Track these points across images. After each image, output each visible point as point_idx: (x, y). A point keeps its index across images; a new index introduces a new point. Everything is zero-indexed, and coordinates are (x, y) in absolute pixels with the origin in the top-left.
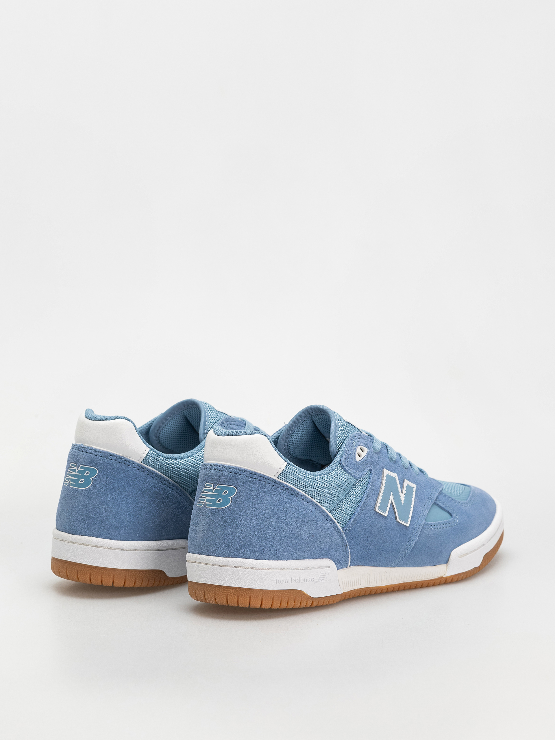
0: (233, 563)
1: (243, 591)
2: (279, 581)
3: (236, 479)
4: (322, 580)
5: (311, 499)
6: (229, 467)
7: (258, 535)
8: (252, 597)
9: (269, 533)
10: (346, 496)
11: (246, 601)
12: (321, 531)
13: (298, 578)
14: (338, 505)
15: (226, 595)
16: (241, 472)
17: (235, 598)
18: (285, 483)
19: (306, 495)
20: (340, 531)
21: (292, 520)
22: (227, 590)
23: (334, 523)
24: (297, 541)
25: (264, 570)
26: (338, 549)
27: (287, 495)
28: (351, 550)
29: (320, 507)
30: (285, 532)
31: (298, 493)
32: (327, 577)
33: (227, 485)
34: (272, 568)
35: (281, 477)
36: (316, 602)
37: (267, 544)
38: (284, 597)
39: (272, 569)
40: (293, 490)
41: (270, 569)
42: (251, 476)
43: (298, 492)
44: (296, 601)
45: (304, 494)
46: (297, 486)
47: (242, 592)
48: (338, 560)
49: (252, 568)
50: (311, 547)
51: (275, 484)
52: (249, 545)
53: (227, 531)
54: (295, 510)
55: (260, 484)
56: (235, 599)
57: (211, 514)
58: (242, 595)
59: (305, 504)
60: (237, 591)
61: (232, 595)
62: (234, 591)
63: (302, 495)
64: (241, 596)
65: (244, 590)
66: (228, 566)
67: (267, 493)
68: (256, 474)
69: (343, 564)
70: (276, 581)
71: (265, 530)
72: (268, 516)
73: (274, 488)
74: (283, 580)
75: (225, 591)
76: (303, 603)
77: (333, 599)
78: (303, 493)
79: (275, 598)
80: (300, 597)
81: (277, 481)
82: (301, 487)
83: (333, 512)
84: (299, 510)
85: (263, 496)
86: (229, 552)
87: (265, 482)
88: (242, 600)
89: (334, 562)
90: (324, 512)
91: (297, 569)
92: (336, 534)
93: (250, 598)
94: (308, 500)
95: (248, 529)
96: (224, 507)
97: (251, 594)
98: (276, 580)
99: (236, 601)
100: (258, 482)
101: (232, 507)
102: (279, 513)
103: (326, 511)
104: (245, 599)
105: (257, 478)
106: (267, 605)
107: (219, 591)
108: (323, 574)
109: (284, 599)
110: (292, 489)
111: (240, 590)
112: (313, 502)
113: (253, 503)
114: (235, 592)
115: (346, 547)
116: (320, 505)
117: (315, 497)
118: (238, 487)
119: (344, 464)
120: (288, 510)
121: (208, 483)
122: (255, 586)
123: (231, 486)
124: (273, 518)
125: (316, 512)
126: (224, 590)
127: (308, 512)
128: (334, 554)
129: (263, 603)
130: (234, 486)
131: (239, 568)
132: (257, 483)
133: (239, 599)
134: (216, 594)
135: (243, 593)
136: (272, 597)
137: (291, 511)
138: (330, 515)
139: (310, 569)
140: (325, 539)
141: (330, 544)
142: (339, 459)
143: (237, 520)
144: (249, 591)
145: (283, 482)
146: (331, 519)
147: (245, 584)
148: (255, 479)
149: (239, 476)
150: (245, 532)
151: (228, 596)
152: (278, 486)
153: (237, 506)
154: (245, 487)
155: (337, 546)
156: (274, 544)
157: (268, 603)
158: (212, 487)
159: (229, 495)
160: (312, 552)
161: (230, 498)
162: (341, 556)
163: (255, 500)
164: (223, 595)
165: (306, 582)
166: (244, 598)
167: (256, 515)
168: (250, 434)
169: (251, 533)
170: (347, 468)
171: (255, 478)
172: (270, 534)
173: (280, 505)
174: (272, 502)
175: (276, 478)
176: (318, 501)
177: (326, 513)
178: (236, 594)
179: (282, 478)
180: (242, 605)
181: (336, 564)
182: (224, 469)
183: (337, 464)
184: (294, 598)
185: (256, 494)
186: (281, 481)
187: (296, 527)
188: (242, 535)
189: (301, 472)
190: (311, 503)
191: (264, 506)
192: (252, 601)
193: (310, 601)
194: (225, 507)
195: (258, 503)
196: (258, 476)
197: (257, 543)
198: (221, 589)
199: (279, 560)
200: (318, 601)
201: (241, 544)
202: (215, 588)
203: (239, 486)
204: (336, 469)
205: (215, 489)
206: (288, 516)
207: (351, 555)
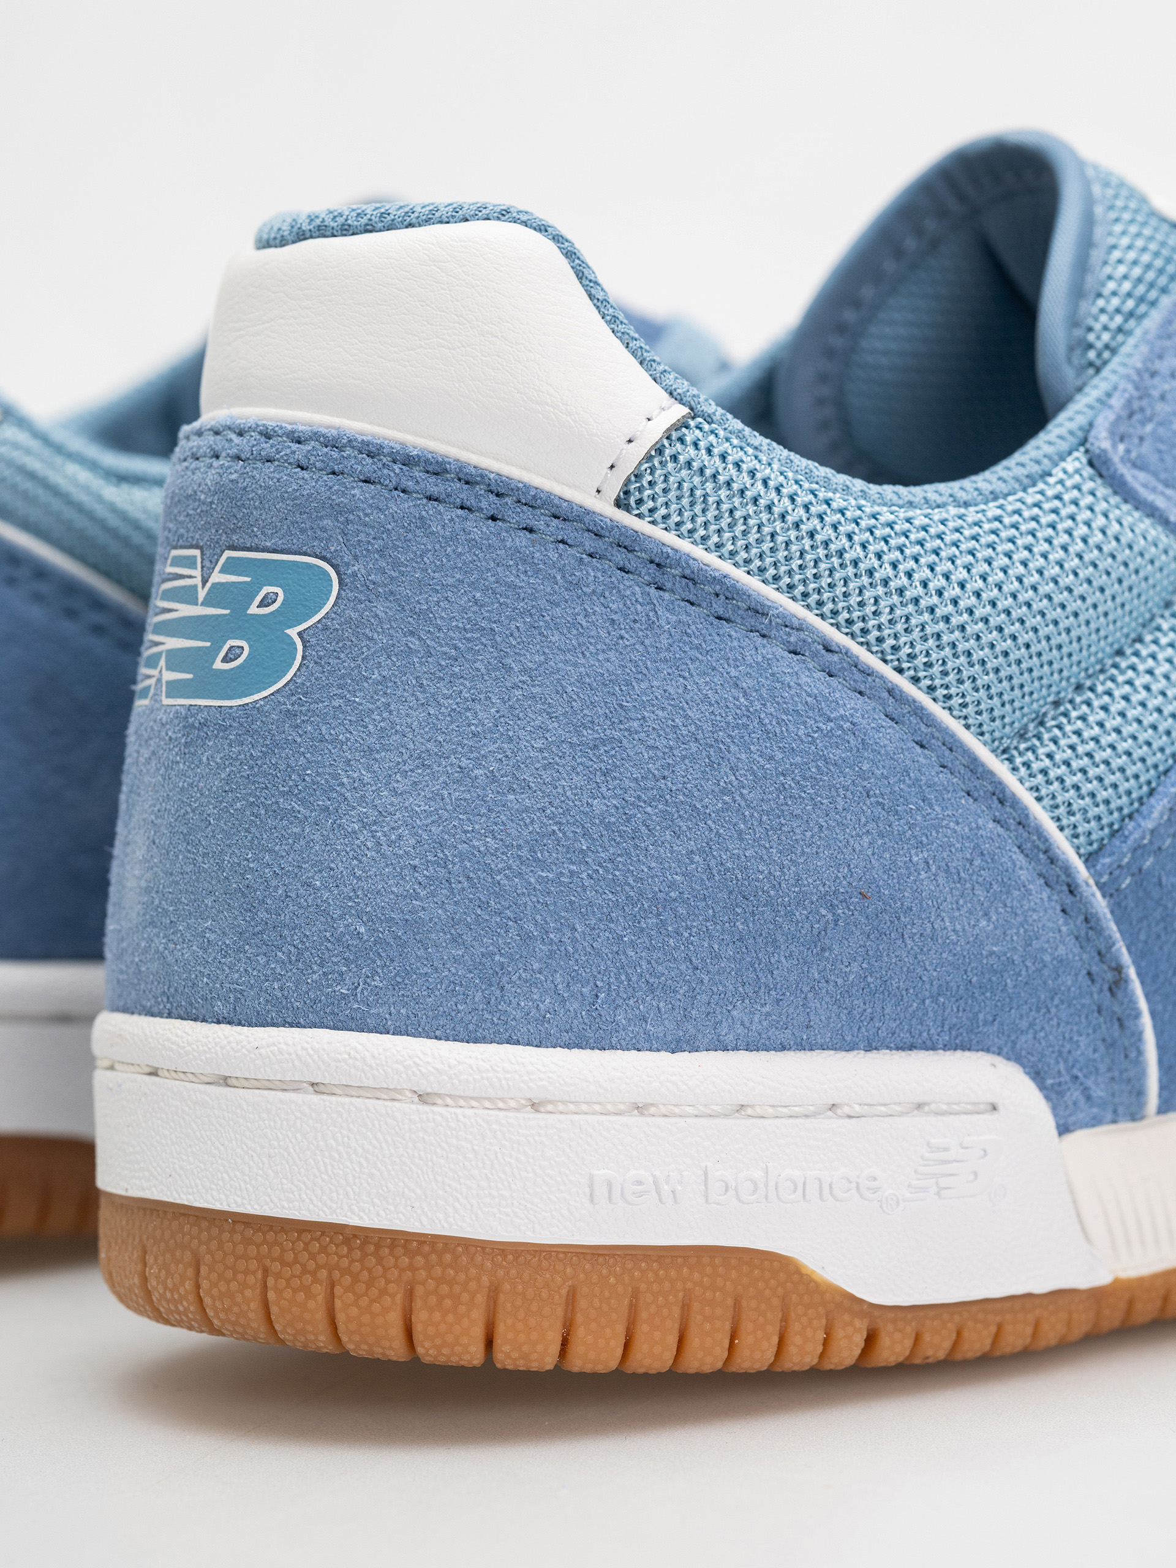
0: (297, 1063)
1: (361, 1248)
2: (610, 1185)
3: (337, 511)
4: (938, 1194)
5: (861, 653)
6: (293, 432)
7: (468, 878)
8: (419, 1290)
9: (542, 864)
10: (1120, 653)
11: (379, 1320)
12: (922, 866)
13: (758, 1174)
14: (1057, 704)
15: (260, 1275)
16: (368, 466)
17: (310, 1296)
18: (670, 538)
19: (825, 628)
20: (1067, 870)
21: (709, 786)
22: (265, 1241)
23: (1024, 821)
24: (745, 922)
25: (501, 1114)
26: (1054, 993)
27: (684, 618)
28: (1160, 1007)
29: (919, 712)
30: (660, 860)
31: (758, 610)
32: (976, 1174)
33: (282, 552)
34: (564, 1102)
35: (640, 502)
36: (898, 1336)
37: (526, 938)
38: (649, 1297)
39: (561, 1107)
40: (728, 592)
41: (550, 1107)
42: (434, 490)
43: (763, 605)
44: (747, 1327)
45: (811, 618)
46: (758, 563)
47: (357, 1254)
48: (1062, 1066)
49: (423, 1098)
50: (855, 967)
51: (599, 545)
52: (404, 945)
53: (270, 851)
54: (737, 717)
55: (494, 541)
56: (311, 1304)
57: (187, 745)
58: (356, 1279)
59: (812, 681)
60: (323, 1249)
61: (293, 1276)
62: (306, 1249)
63: (789, 624)
64: (348, 1280)
65: (366, 1241)
66: (269, 1086)
67: (542, 603)
68: (469, 478)
69: (1098, 1093)
70: (591, 1186)
71: (519, 847)
72: (541, 750)
73: (592, 573)
74: (640, 1183)
75: (252, 1250)
76: (798, 1340)
77: (1031, 1317)
78: (796, 609)
79: (582, 1303)
80: (776, 1302)
81: (616, 526)
82: (783, 569)
83: (1022, 746)
84: (761, 722)
85: (511, 619)
86: (281, 989)
87: (531, 530)
88: (354, 1311)
89: (1037, 1076)
90: (952, 745)
91: (749, 1111)
92: (1040, 893)
93: (410, 1295)
94: (835, 658)
95: (400, 837)
96: (256, 697)
97: (412, 1268)
98: (591, 1177)
99: (321, 1315)
100: (478, 528)
101: (305, 694)
102: (617, 734)
103: (968, 738)
104: (372, 1301)
105: (472, 502)
106: (525, 1349)
107: (220, 1247)
108: (946, 1149)
109: (653, 1309)
110: (720, 580)
111: (347, 1242)
112: (867, 672)
113: (442, 668)
114: (312, 1256)
115: (1118, 983)
116: (925, 700)
117: (880, 640)
118: (347, 565)
119: (1117, 453)
120: (687, 717)
121: (182, 547)
122: (441, 1216)
123: (305, 554)
124: (574, 769)
125: (889, 737)
126: (248, 1242)
127: (830, 734)
128: (1032, 1025)
129: (501, 1329)
130: (323, 558)
131: (333, 1098)
132: (476, 534)
133: (338, 1304)
134: (204, 1270)
135: (361, 1261)
136: (564, 1292)
137: (708, 727)
138: (1000, 768)
139: (850, 1117)
140: (952, 919)
141: (992, 953)
142: (1081, 420)
143: (336, 776)
144: (399, 1251)
145: (657, 532)
146: (1003, 791)
147: (374, 1205)
148: (460, 512)
149: (356, 491)
150: (384, 856)
151: (271, 1282)
152: (620, 557)
153: (340, 687)
154: (396, 564)
155: (1046, 972)
156: (574, 940)
157: (534, 1336)
158: (197, 573)
159: (291, 613)
160: (860, 1002)
161: (293, 632)
162: (1083, 1041)
163: (456, 648)
164: (240, 1277)
165: (821, 1198)
166: (366, 1294)
167: (460, 744)
168: (441, 222)
169: (416, 862)
170: (1135, 479)
171: (462, 508)
172: (550, 871)
173: (628, 684)
174: (575, 665)
175: (605, 508)
176: (905, 665)
177: (966, 752)
178: (319, 1267)
179: (651, 504)
180: (365, 1347)
181: (1052, 1093)
182: (267, 448)
183: (1064, 446)
184: (730, 1302)
185: (464, 610)
186: (643, 526)
187: (740, 833)
188: (359, 878)
189: (790, 475)
190: (858, 676)
191: (515, 686)
192: (420, 1318)
193: (850, 1330)
194: (265, 693)
195: (478, 665)
196: (480, 489)
197: (461, 929)
198: (233, 1231)
199: (612, 1048)
200: (909, 1330)
201: (351, 934)
202: (195, 1230)
203: (356, 557)
204: (1050, 475)
205: (208, 585)
206: (684, 758)
207: (1159, 1033)
